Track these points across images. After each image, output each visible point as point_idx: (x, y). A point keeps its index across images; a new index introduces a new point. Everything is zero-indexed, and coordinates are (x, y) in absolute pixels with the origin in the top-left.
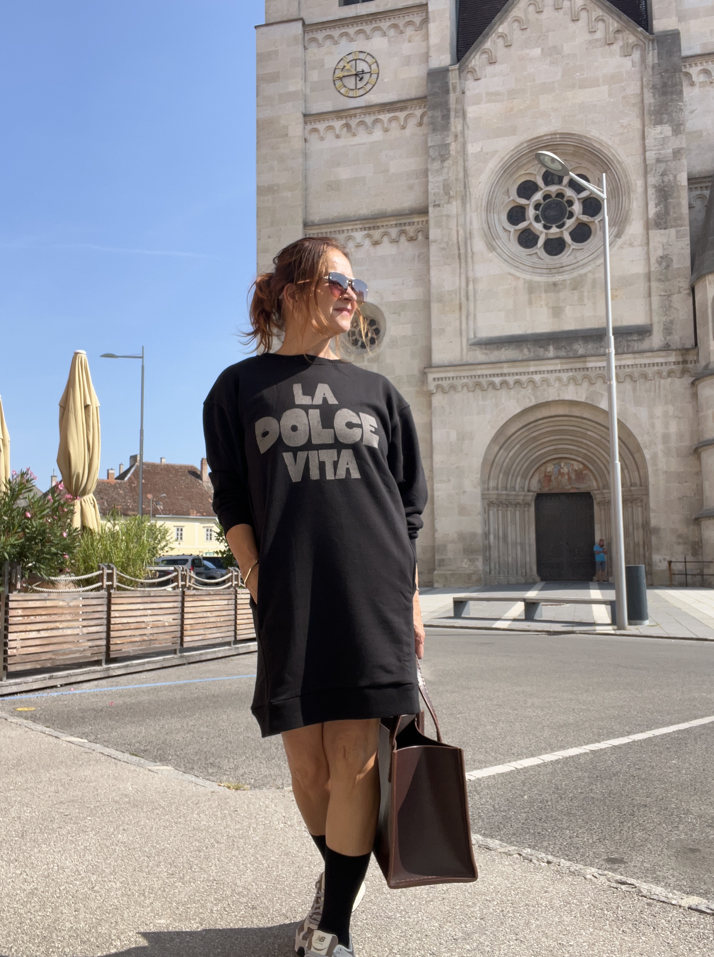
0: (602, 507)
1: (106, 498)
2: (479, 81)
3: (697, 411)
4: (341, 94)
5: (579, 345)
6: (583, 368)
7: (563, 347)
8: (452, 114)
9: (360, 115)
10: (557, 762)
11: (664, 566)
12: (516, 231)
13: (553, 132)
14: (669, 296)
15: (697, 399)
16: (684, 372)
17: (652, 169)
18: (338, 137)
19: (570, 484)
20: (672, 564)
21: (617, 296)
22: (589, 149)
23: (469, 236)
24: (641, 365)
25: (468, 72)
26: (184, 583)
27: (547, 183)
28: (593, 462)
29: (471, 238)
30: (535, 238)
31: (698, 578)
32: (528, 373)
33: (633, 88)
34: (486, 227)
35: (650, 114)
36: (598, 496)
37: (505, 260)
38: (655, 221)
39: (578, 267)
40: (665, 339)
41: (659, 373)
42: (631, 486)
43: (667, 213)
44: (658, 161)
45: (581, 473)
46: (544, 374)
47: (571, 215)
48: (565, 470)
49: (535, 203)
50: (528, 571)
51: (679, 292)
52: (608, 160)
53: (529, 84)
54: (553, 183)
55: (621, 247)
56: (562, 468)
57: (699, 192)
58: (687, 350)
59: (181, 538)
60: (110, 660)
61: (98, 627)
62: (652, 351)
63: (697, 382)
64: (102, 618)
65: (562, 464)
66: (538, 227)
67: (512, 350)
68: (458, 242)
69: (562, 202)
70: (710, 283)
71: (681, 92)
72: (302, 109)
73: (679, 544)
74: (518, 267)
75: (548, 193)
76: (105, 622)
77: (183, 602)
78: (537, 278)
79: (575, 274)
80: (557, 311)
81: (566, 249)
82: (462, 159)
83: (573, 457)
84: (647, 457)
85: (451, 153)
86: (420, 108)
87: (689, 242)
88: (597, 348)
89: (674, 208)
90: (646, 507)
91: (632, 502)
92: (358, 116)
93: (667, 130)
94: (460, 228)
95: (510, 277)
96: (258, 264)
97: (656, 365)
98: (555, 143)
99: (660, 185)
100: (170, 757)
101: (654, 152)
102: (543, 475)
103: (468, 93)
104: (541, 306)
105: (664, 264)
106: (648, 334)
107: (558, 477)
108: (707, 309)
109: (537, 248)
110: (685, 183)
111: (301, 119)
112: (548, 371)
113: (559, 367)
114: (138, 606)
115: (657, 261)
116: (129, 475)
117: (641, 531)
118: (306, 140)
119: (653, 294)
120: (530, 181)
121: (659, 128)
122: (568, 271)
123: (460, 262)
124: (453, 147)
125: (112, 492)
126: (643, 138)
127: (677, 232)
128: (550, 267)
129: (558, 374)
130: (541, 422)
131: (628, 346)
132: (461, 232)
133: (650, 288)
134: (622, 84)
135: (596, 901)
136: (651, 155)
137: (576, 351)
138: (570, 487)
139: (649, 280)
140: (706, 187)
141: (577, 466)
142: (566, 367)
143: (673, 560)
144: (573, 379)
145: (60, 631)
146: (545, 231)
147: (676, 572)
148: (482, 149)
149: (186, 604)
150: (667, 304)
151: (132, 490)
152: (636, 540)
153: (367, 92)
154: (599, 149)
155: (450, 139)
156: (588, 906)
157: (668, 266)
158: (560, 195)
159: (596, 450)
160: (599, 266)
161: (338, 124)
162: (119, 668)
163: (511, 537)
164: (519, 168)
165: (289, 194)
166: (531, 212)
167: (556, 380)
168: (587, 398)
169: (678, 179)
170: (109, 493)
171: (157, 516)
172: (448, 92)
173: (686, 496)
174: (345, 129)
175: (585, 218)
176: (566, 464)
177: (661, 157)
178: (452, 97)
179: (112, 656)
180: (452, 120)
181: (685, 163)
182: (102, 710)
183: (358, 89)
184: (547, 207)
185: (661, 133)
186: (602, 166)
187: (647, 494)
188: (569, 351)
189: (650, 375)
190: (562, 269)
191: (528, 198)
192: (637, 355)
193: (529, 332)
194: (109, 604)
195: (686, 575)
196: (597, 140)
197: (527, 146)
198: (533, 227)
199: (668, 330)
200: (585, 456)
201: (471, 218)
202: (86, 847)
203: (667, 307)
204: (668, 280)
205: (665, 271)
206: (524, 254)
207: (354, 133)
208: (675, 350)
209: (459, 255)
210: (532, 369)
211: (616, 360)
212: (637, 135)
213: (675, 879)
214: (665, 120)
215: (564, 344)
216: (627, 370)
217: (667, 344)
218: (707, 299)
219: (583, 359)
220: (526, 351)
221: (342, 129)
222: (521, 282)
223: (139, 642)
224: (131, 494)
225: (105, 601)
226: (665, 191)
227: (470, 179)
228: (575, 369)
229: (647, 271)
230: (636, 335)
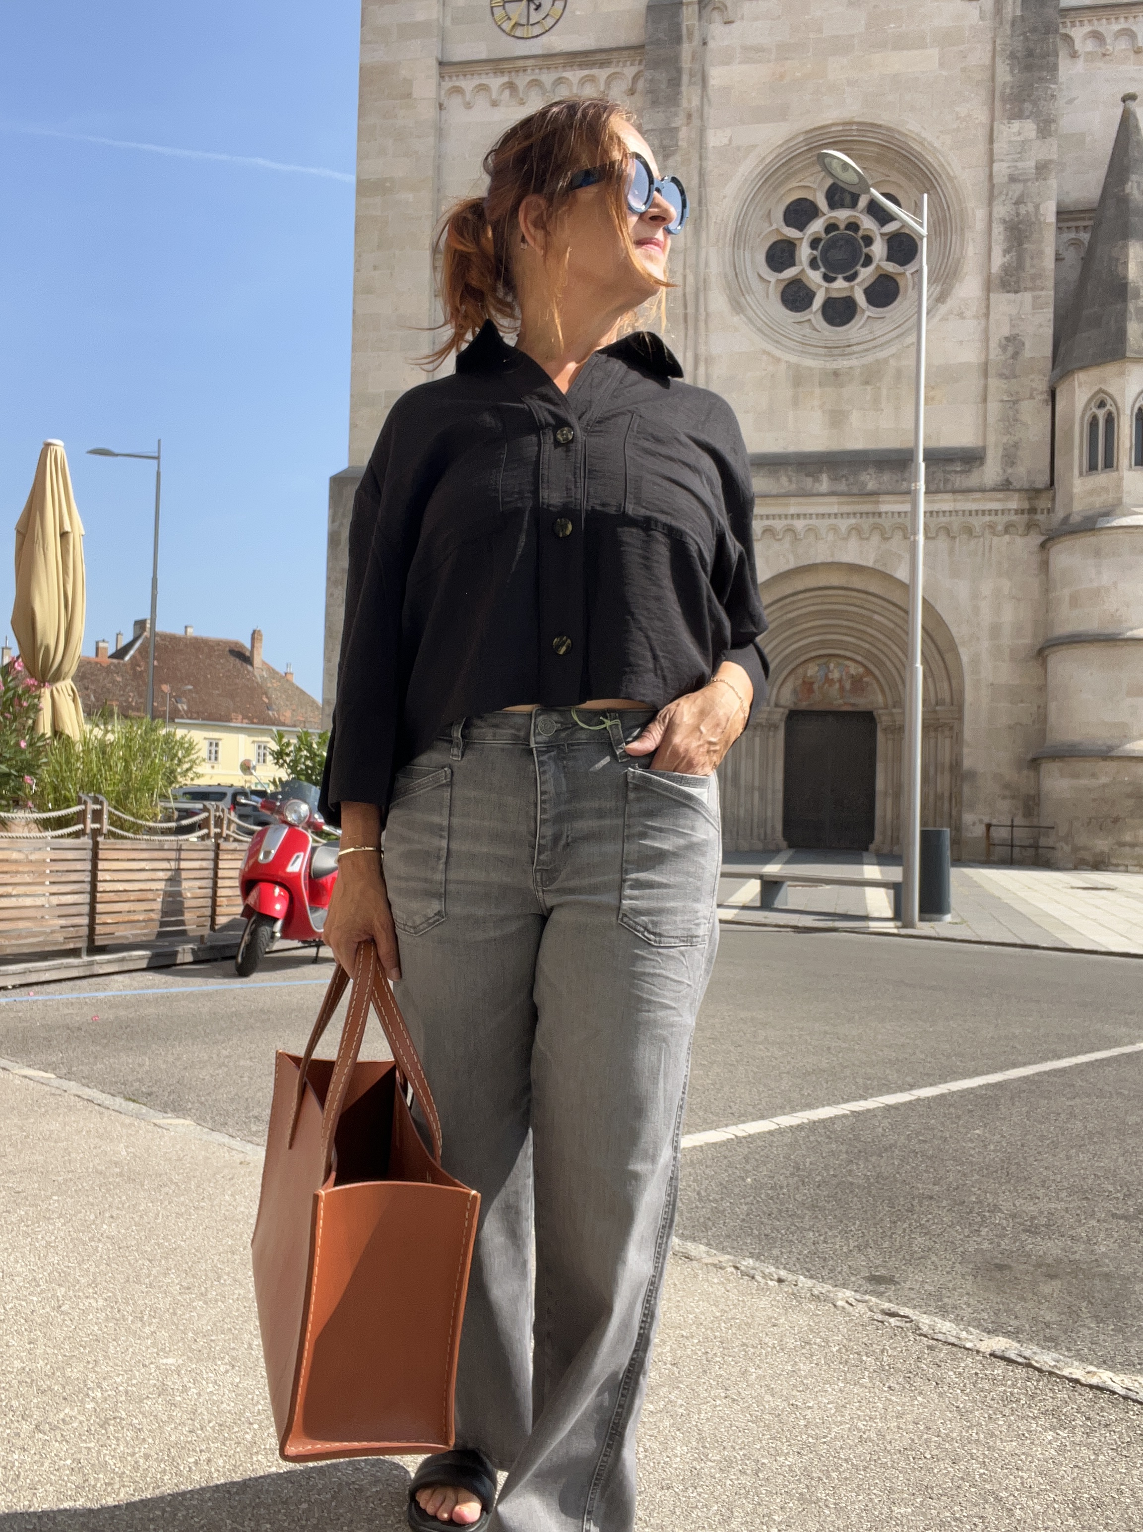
0: (890, 736)
1: (93, 687)
2: (733, 25)
3: (1047, 590)
4: (504, 31)
5: (868, 474)
6: (874, 513)
7: (843, 476)
8: (685, 78)
9: (533, 70)
10: (800, 1127)
11: (980, 830)
12: (778, 281)
13: (847, 120)
14: (1015, 402)
15: (1047, 570)
16: (1030, 526)
17: (1001, 193)
18: (495, 104)
19: (841, 698)
20: (992, 829)
21: (933, 398)
22: (903, 152)
23: (702, 287)
24: (964, 511)
25: (714, 9)
26: (218, 830)
27: (832, 205)
28: (880, 664)
29: (705, 289)
30: (811, 295)
31: (1030, 852)
32: (786, 516)
33: (980, 55)
34: (731, 274)
35: (1004, 101)
36: (884, 718)
37: (759, 330)
38: (1001, 278)
39: (874, 347)
40: (1005, 471)
41: (992, 527)
42: (937, 704)
43: (1020, 265)
44: (1013, 179)
45: (861, 679)
46: (811, 519)
47: (868, 260)
48: (836, 675)
49: (812, 238)
50: (769, 832)
51: (1032, 397)
52: (932, 174)
53: (811, 36)
54: (842, 206)
55: (944, 319)
56: (832, 672)
57: (1073, 235)
58: (1038, 491)
59: (216, 759)
60: (94, 949)
61: (76, 896)
62: (983, 490)
63: (1049, 545)
64: (83, 882)
65: (832, 666)
66: (815, 277)
67: (763, 477)
68: (684, 295)
69: (855, 238)
70: (1080, 385)
71: (1055, 68)
72: (436, 53)
73: (1004, 797)
74: (776, 342)
75: (833, 221)
76: (87, 887)
77: (216, 860)
78: (809, 362)
79: (869, 358)
80: (837, 418)
81: (857, 317)
82: (697, 155)
83: (848, 654)
84: (965, 659)
85: (680, 143)
86: (632, 65)
87: (1051, 316)
88: (897, 481)
89: (1032, 258)
90: (957, 739)
91: (936, 730)
92: (529, 71)
93: (1029, 128)
94: (688, 270)
95: (765, 357)
96: (354, 312)
97: (987, 513)
98: (849, 138)
99: (1012, 219)
100: (190, 1106)
101: (1005, 165)
102: (800, 681)
103: (712, 44)
104: (813, 407)
105: (1011, 350)
106: (978, 463)
107: (824, 684)
108: (1072, 427)
109: (811, 312)
110: (1051, 218)
111: (434, 70)
112: (817, 515)
113: (835, 509)
114: (142, 865)
115: (1000, 345)
116: (132, 652)
117: (947, 775)
118: (441, 106)
119: (989, 398)
120: (805, 199)
121: (1016, 125)
122: (857, 353)
123: (686, 329)
124: (683, 133)
125: (104, 679)
126: (991, 141)
127: (1035, 298)
128: (830, 344)
129: (832, 521)
130: (801, 596)
131: (946, 481)
132: (690, 278)
133: (986, 388)
134: (962, 47)
135: (850, 1340)
136: (1001, 169)
137: (864, 485)
138: (841, 701)
139: (986, 375)
140: (1085, 227)
141: (854, 669)
142: (846, 509)
143: (994, 822)
144: (857, 530)
145: (14, 899)
146: (825, 284)
147: (996, 842)
148: (730, 140)
149: (221, 864)
150: (1011, 413)
151: (137, 676)
152: (939, 789)
153: (547, 31)
154: (919, 153)
155: (679, 121)
156: (837, 1348)
157: (1015, 355)
158: (853, 226)
159: (885, 644)
160: (908, 347)
161: (495, 82)
162: (109, 962)
163: (744, 777)
164: (788, 178)
165: (410, 197)
166: (804, 252)
167: (829, 530)
168: (876, 561)
169: (1042, 211)
170: (99, 680)
171: (176, 720)
172: (678, 40)
173: (1021, 724)
174: (507, 92)
175: (891, 268)
176: (838, 665)
177: (1016, 172)
178: (686, 50)
179: (98, 943)
180: (684, 88)
181: (1055, 186)
182: (79, 1029)
183: (532, 25)
184: (832, 245)
185: (1020, 134)
186: (922, 182)
187: (961, 719)
188: (852, 484)
189: (978, 529)
190: (848, 350)
191: (801, 227)
192: (959, 497)
193: (792, 449)
194: (95, 859)
195: (1012, 846)
196: (916, 137)
197: (804, 140)
198: (808, 277)
199: (1010, 458)
200: (869, 655)
201: (707, 254)
202: (48, 1243)
203: (1011, 420)
204: (1015, 377)
205: (1011, 361)
206: (793, 320)
207: (522, 99)
208: (1019, 490)
209: (686, 316)
210: (792, 510)
211: (926, 501)
212: (981, 134)
213: (970, 1310)
214: (1027, 113)
215: (845, 472)
216: (943, 520)
217: (1007, 480)
218: (1073, 411)
219: (873, 498)
220: (784, 480)
221: (503, 90)
222: (783, 366)
223: (144, 921)
224: (134, 684)
225: (88, 855)
226: (1019, 230)
227: (708, 189)
228: (861, 514)
229: (982, 359)
230: (959, 464)
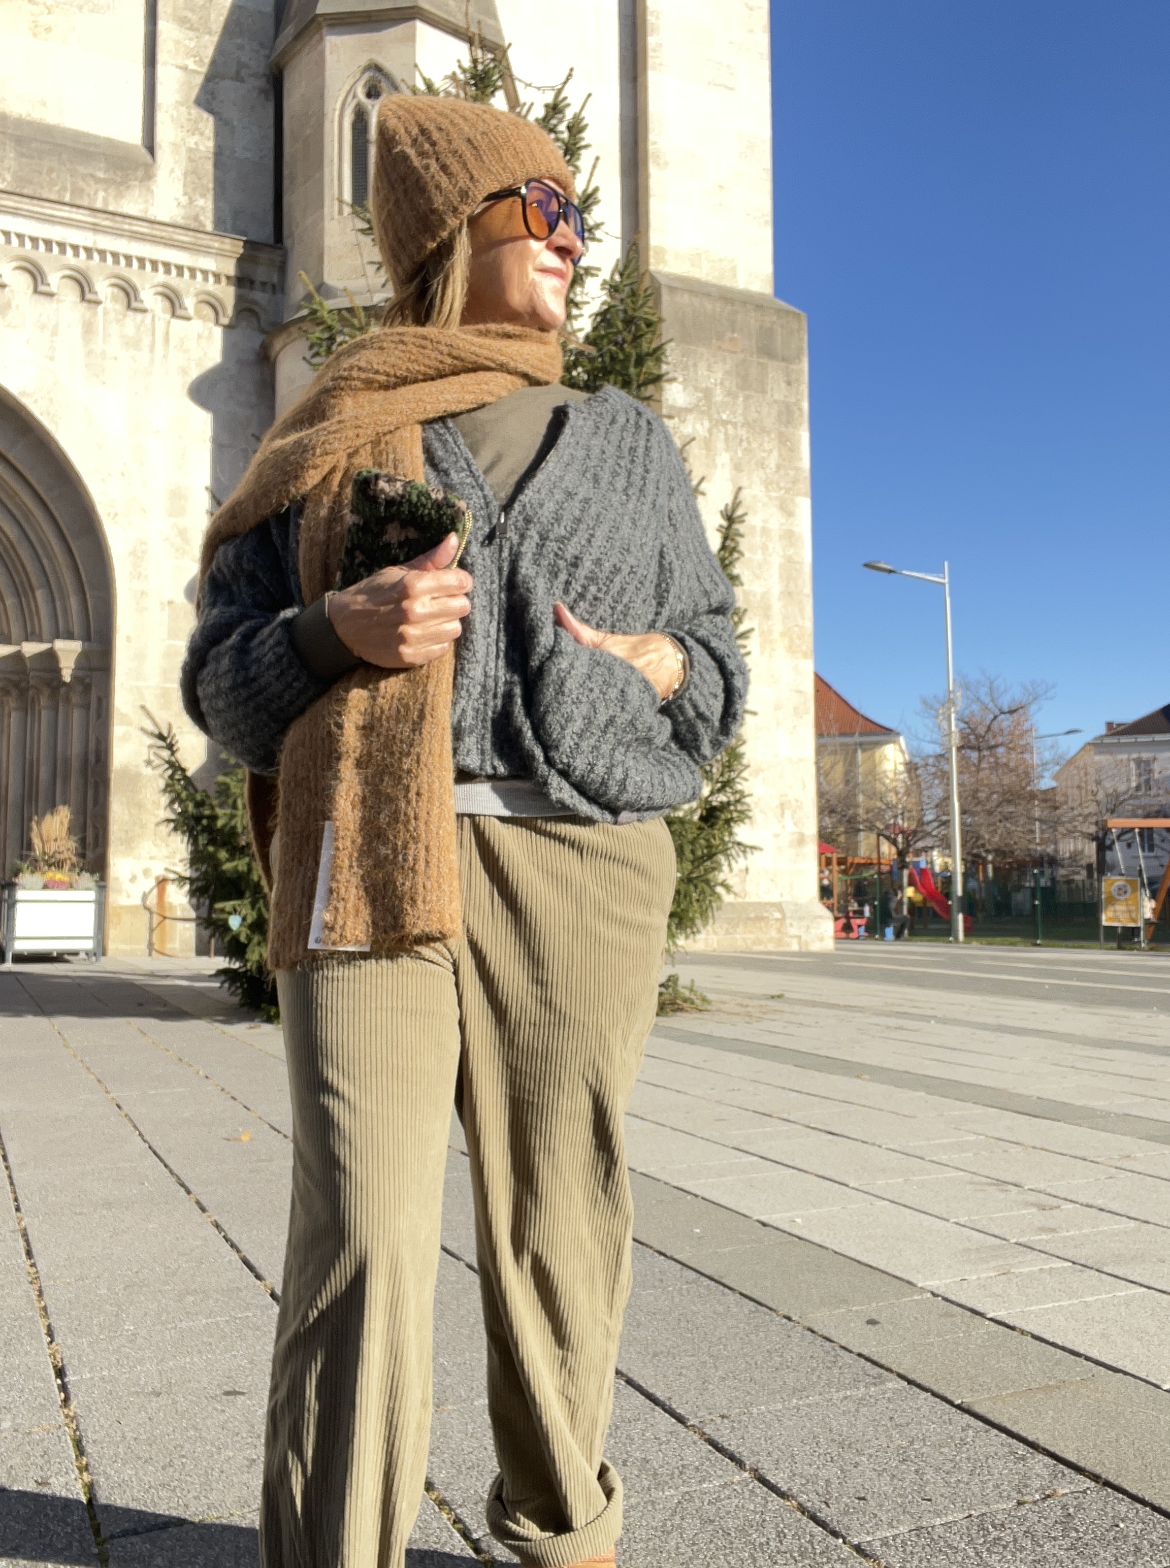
11: (145, 891)
14: (208, 78)
16: (243, 312)
20: (168, 887)
21: (49, 30)
24: (115, 254)
40: (191, 201)
41: (171, 297)
51: (238, 78)
58: (254, 246)
84: (117, 548)
90: (99, 708)
97: (161, 266)
106: (140, 173)
108: (320, 125)
117: (76, 782)
119: (161, 58)
131: (77, 189)
139: (154, 14)
143: (173, 873)
187: (106, 668)
192: (104, 222)
199: (200, 178)
208: (220, 238)
217: (196, 218)
218: (321, 97)
230: (102, 165)
